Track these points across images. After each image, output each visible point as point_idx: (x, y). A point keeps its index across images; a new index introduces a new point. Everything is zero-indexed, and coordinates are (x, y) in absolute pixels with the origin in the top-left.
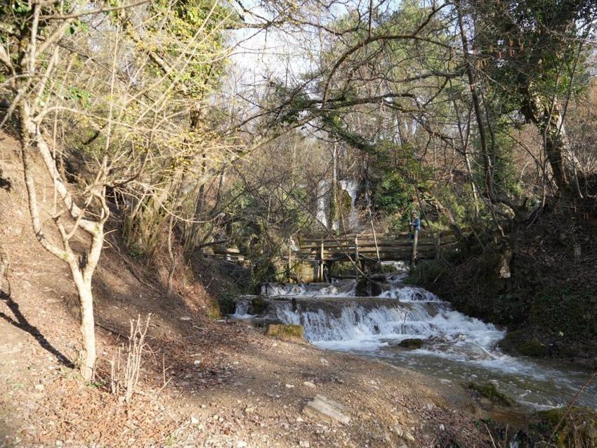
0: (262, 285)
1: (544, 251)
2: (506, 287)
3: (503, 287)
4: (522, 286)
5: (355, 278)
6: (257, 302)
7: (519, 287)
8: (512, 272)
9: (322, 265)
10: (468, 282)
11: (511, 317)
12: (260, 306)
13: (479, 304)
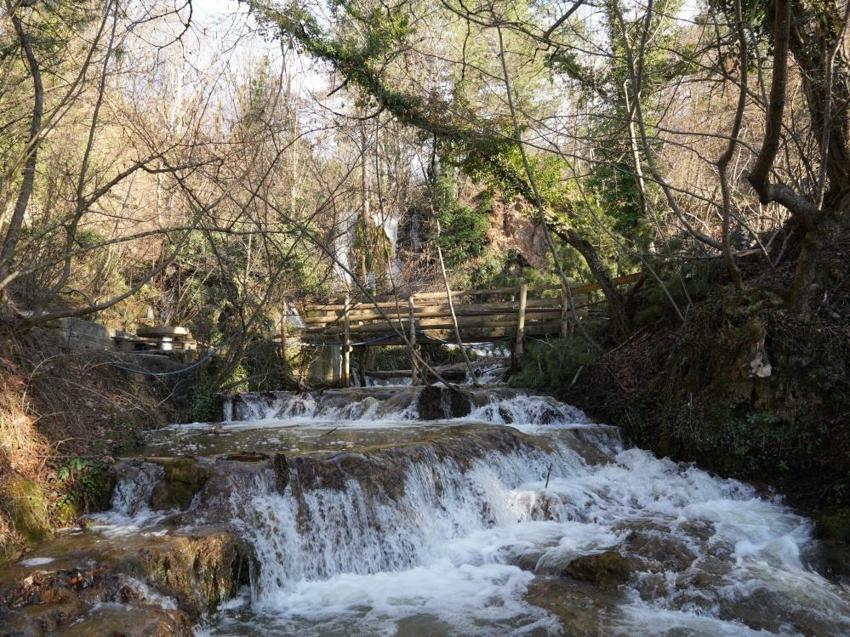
0: (226, 400)
1: (836, 315)
2: (755, 396)
3: (747, 395)
4: (798, 393)
5: (410, 376)
6: (176, 472)
7: (791, 397)
8: (773, 363)
9: (347, 355)
10: (651, 384)
11: (783, 464)
12: (187, 484)
13: (696, 436)
